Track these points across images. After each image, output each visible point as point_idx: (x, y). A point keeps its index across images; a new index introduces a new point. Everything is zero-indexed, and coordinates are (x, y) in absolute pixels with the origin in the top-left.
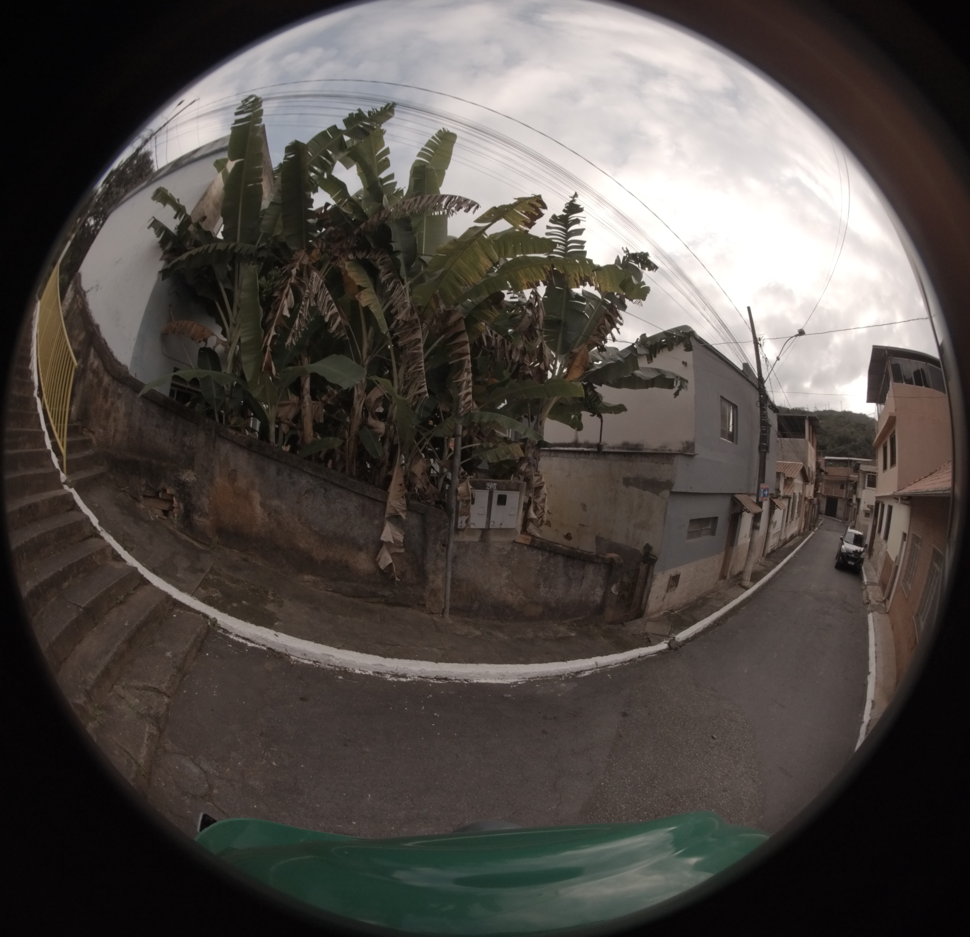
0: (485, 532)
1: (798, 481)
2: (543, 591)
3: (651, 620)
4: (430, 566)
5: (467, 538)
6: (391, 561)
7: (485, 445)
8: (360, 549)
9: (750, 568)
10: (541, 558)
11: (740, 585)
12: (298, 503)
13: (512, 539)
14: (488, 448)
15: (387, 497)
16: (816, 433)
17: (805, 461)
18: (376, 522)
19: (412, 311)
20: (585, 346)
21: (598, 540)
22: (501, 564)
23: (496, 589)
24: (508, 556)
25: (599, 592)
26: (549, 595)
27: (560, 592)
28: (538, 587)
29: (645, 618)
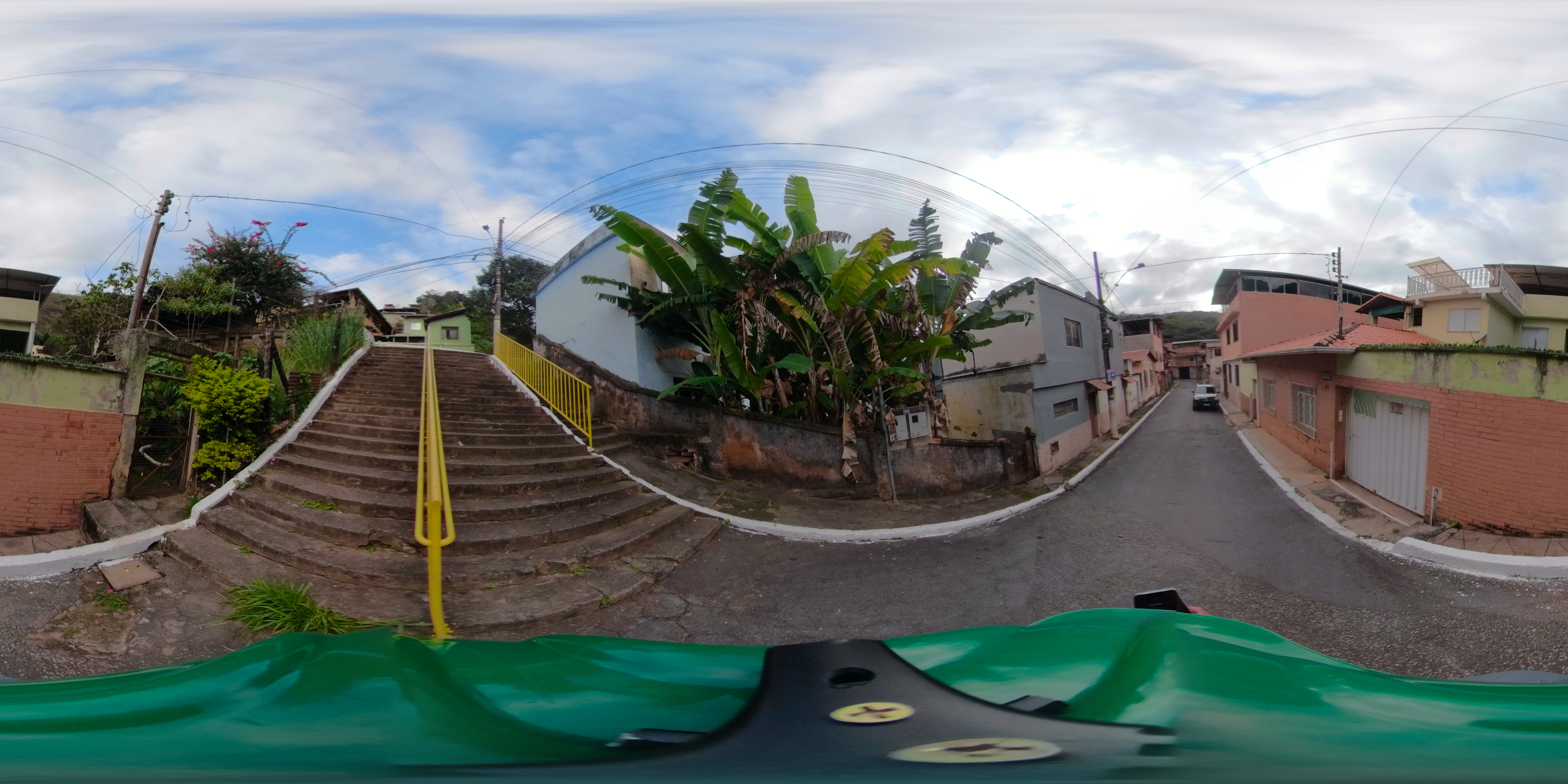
0: (909, 441)
2: (958, 473)
3: (1046, 476)
4: (877, 469)
5: (898, 448)
6: (851, 471)
7: (898, 387)
8: (830, 467)
10: (951, 451)
12: (785, 444)
13: (928, 443)
14: (901, 388)
15: (841, 432)
16: (1161, 329)
17: (1150, 349)
18: (838, 448)
19: (830, 315)
20: (951, 308)
21: (994, 432)
22: (925, 460)
23: (925, 477)
24: (928, 454)
25: (1000, 466)
26: (964, 474)
27: (971, 470)
28: (954, 470)
29: (1042, 476)
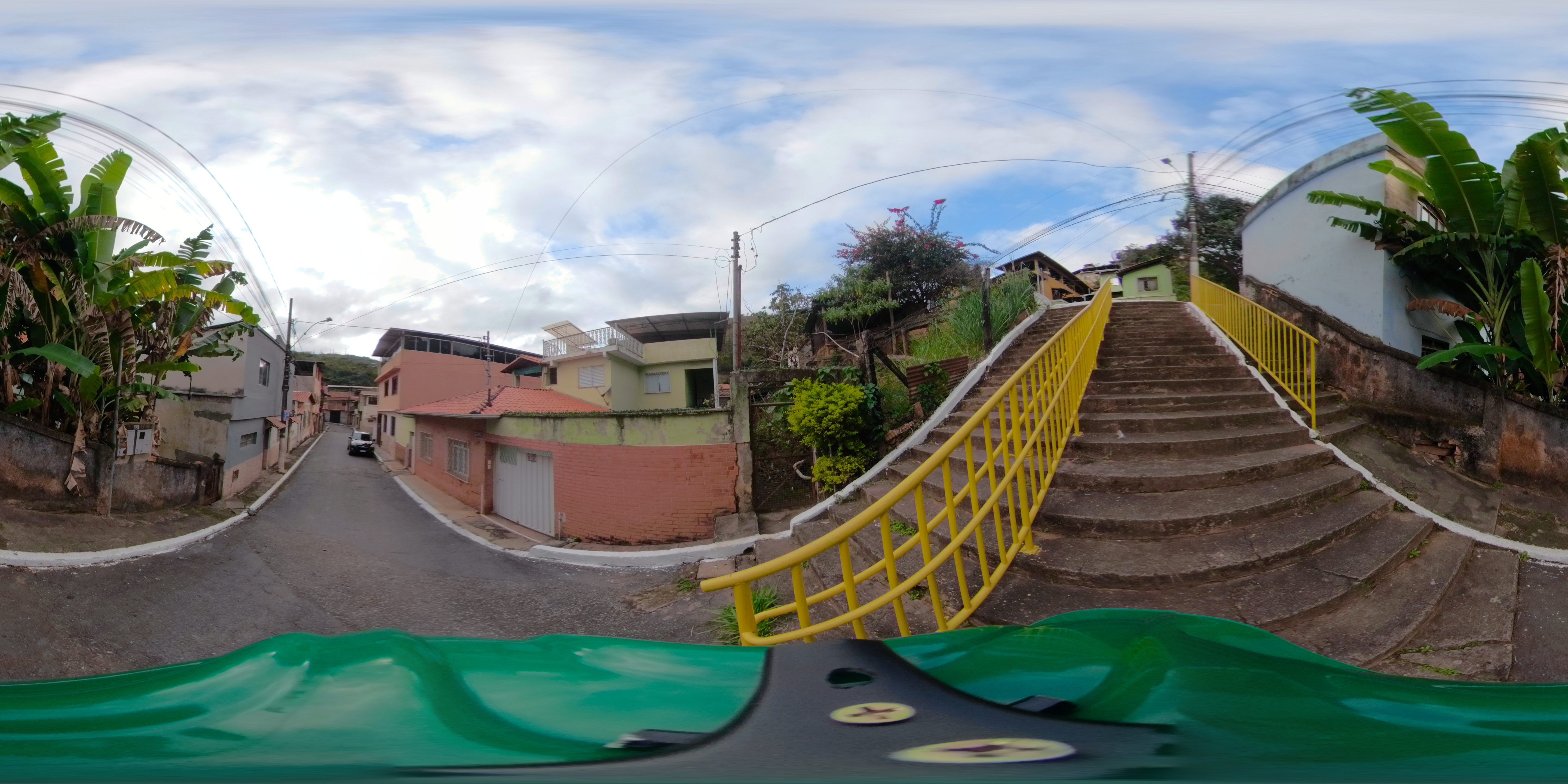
0: (132, 457)
1: (307, 403)
2: (163, 490)
3: (228, 500)
4: (100, 483)
5: (122, 462)
6: (76, 483)
9: (283, 461)
10: (161, 469)
11: (277, 472)
13: (147, 459)
15: (74, 440)
16: (322, 372)
17: (312, 390)
20: (189, 333)
22: (140, 476)
23: (137, 493)
24: (144, 470)
25: (194, 486)
26: (167, 492)
27: (172, 489)
28: (160, 488)
29: (223, 499)
